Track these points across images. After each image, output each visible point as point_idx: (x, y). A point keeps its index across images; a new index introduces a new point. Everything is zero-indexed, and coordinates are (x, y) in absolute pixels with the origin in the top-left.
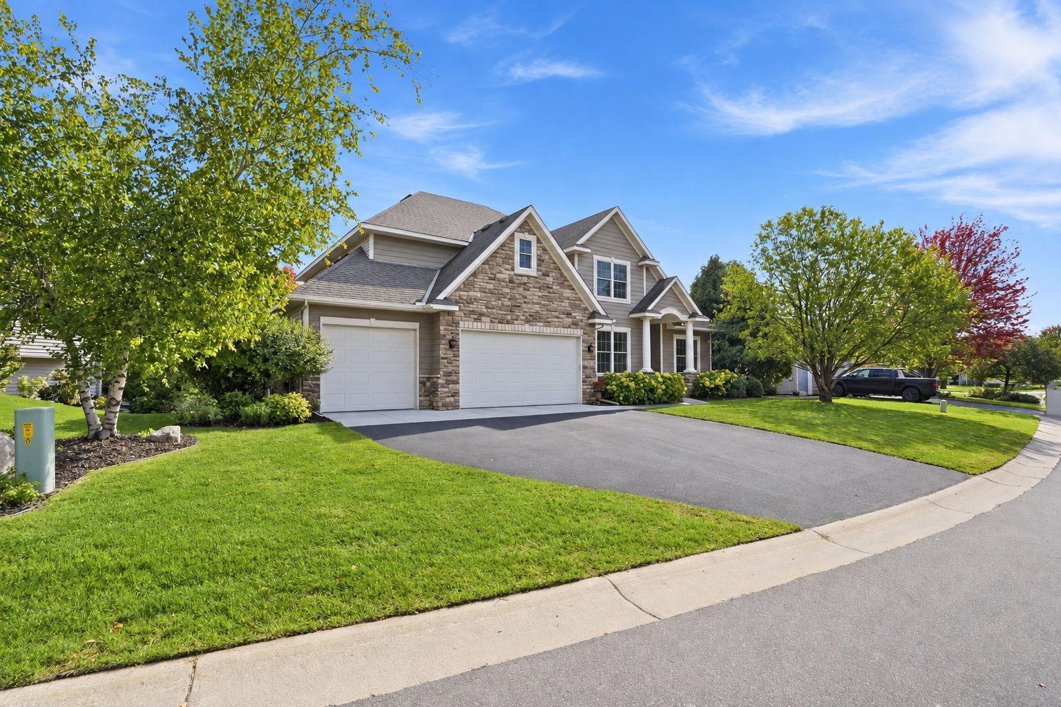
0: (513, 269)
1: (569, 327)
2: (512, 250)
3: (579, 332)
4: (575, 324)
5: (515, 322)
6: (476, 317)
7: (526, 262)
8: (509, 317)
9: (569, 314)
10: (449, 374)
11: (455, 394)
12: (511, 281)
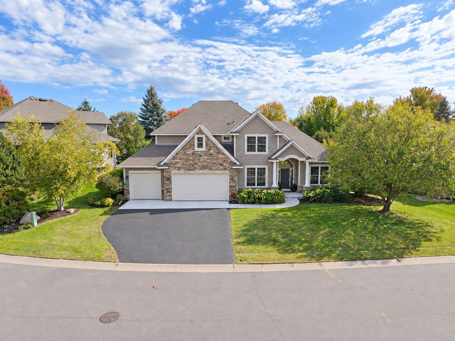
0: (194, 149)
1: (222, 170)
2: (194, 142)
3: (227, 172)
4: (225, 169)
5: (195, 170)
6: (178, 169)
7: (200, 145)
8: (192, 168)
9: (221, 165)
10: (167, 189)
11: (171, 196)
12: (193, 154)
